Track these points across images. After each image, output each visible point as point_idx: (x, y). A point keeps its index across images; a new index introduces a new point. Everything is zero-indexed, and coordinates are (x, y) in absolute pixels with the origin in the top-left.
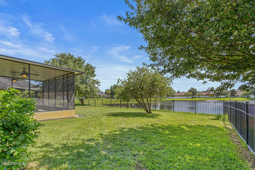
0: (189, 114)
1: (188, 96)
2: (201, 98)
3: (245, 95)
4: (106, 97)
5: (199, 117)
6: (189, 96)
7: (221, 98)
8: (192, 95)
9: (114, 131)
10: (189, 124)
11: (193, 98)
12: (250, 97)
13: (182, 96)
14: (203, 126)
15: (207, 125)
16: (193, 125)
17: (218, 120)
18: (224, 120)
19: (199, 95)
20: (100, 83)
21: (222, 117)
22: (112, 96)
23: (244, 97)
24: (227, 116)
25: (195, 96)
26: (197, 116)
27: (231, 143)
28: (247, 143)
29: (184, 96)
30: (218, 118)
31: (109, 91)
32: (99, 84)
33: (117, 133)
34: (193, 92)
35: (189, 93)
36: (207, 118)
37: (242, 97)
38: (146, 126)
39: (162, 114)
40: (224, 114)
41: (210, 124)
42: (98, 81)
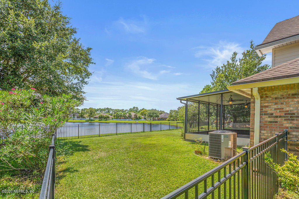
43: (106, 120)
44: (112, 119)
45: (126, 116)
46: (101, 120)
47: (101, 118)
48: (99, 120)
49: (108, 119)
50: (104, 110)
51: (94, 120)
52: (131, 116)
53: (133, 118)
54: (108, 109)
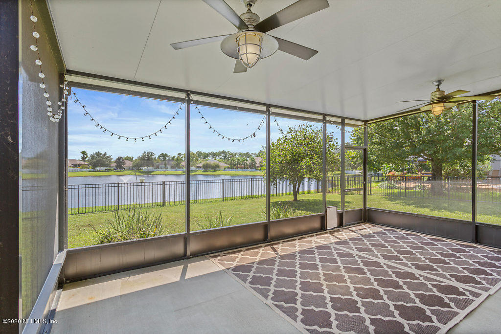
7: (100, 171)
43: (215, 171)
44: (224, 169)
45: (247, 164)
46: (207, 171)
47: (206, 167)
48: (203, 171)
49: (217, 169)
50: (218, 154)
51: (195, 171)
52: (255, 163)
53: (258, 167)
54: (223, 152)
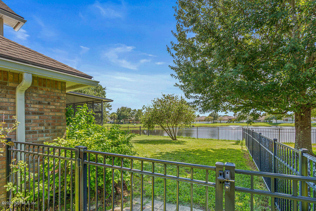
0: (212, 141)
1: (208, 121)
2: (223, 123)
3: (267, 120)
4: (111, 122)
5: (221, 143)
6: (210, 121)
7: (243, 123)
8: (213, 120)
9: (155, 155)
10: (214, 149)
11: (214, 123)
12: (272, 122)
13: (202, 121)
14: (225, 149)
15: (228, 149)
16: (217, 149)
17: (237, 144)
18: (242, 144)
19: (220, 120)
20: (111, 106)
21: (241, 142)
22: (119, 121)
23: (266, 122)
24: (244, 141)
25: (216, 121)
26: (220, 142)
27: (243, 159)
28: (253, 158)
29: (205, 120)
30: (237, 143)
31: (116, 115)
32: (110, 108)
33: (158, 156)
34: (214, 117)
35: (210, 117)
36: (228, 143)
37: (264, 122)
38: (179, 151)
39: (187, 141)
40: (243, 139)
41: (230, 148)
42: (109, 104)
